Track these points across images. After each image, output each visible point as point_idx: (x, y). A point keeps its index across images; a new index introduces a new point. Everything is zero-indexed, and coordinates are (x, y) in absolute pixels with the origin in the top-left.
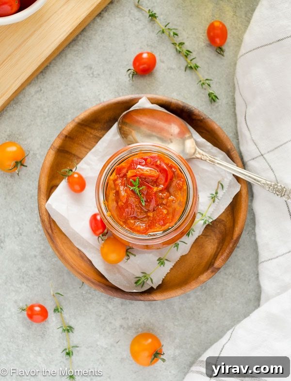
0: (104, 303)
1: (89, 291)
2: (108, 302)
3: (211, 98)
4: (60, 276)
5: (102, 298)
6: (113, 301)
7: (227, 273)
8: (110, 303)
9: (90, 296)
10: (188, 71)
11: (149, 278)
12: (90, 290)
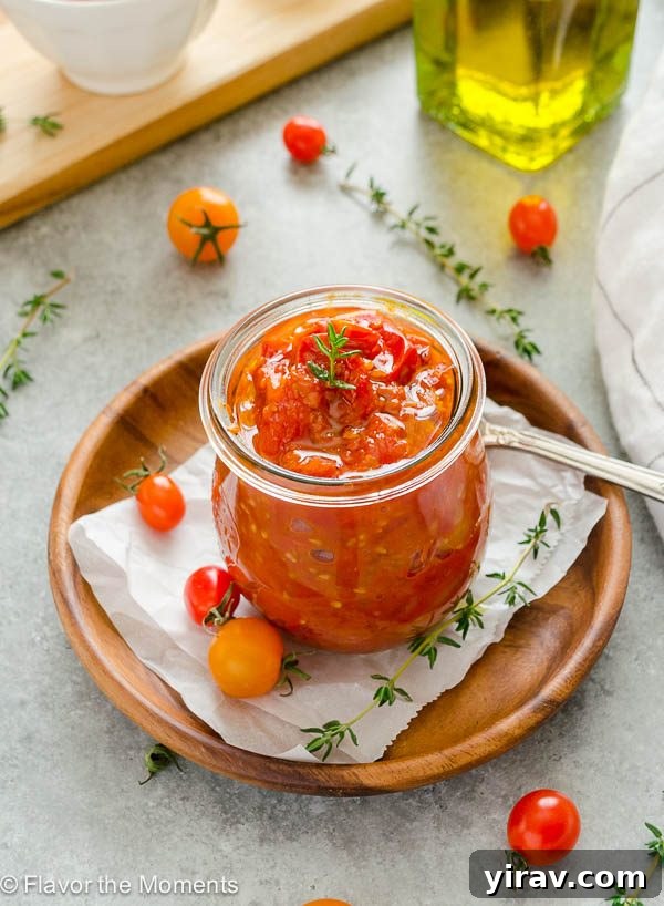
0: (207, 836)
1: (167, 800)
2: (219, 834)
3: (521, 349)
4: (86, 757)
5: (205, 822)
6: (237, 829)
7: (582, 762)
8: (227, 835)
9: (169, 813)
10: (463, 303)
11: (347, 733)
12: (169, 797)
